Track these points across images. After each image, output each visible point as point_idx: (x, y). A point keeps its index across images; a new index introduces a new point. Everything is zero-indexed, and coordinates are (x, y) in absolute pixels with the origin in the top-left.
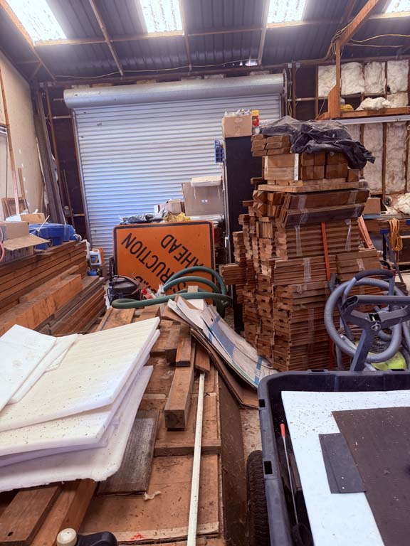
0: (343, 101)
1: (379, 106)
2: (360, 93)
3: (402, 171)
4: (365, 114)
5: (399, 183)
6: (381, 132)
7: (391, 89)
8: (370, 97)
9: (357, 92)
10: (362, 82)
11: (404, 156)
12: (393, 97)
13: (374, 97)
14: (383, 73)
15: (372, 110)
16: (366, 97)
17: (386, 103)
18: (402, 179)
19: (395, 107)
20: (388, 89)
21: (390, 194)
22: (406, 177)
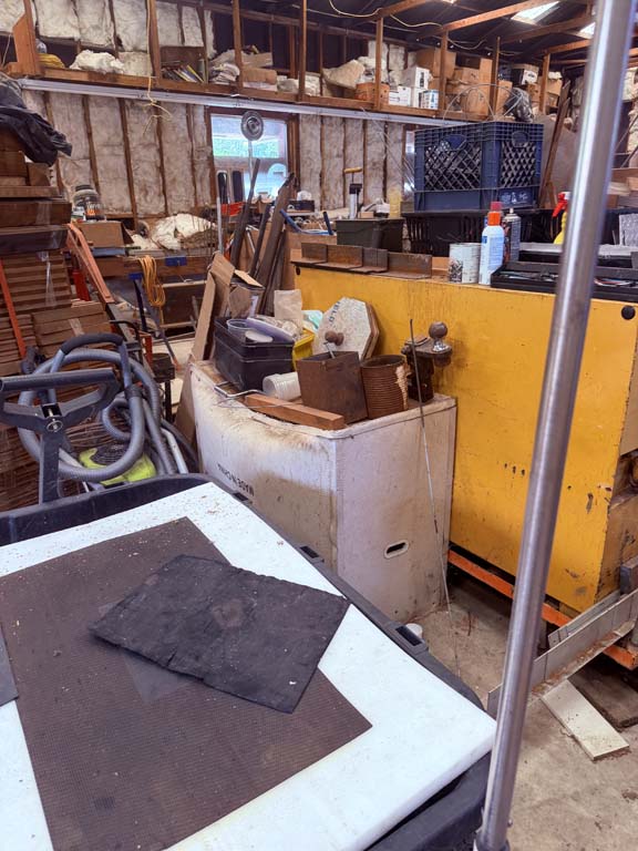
0: (43, 46)
1: (106, 68)
2: (72, 39)
3: (158, 181)
4: (84, 77)
5: (156, 200)
6: (117, 114)
7: (124, 43)
8: (91, 49)
9: (67, 36)
10: (72, 19)
11: (158, 159)
12: (128, 57)
13: (97, 50)
14: (107, 11)
15: (95, 73)
16: (84, 48)
17: (116, 64)
18: (159, 195)
19: (133, 74)
20: (118, 41)
21: (144, 218)
22: (164, 192)
